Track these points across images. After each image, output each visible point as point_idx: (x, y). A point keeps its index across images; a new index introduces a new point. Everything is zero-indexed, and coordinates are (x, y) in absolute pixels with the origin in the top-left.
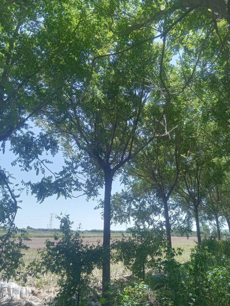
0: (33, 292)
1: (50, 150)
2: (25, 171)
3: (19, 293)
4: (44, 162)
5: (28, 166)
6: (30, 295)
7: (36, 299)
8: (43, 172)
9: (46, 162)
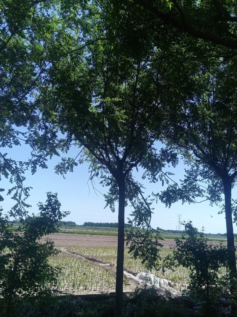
0: (169, 284)
1: (171, 163)
2: (153, 182)
3: (159, 283)
4: (167, 174)
5: (155, 179)
6: (167, 286)
7: (172, 289)
8: (168, 182)
9: (169, 174)
